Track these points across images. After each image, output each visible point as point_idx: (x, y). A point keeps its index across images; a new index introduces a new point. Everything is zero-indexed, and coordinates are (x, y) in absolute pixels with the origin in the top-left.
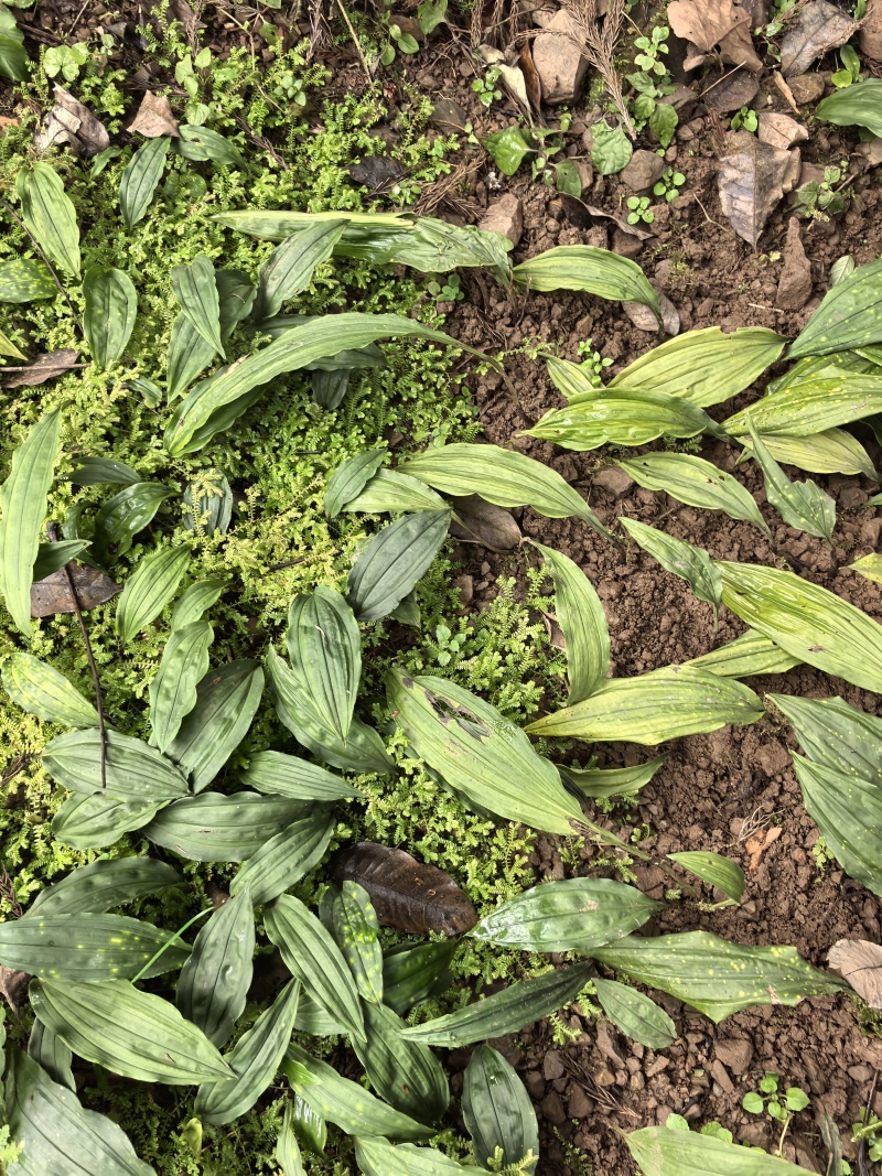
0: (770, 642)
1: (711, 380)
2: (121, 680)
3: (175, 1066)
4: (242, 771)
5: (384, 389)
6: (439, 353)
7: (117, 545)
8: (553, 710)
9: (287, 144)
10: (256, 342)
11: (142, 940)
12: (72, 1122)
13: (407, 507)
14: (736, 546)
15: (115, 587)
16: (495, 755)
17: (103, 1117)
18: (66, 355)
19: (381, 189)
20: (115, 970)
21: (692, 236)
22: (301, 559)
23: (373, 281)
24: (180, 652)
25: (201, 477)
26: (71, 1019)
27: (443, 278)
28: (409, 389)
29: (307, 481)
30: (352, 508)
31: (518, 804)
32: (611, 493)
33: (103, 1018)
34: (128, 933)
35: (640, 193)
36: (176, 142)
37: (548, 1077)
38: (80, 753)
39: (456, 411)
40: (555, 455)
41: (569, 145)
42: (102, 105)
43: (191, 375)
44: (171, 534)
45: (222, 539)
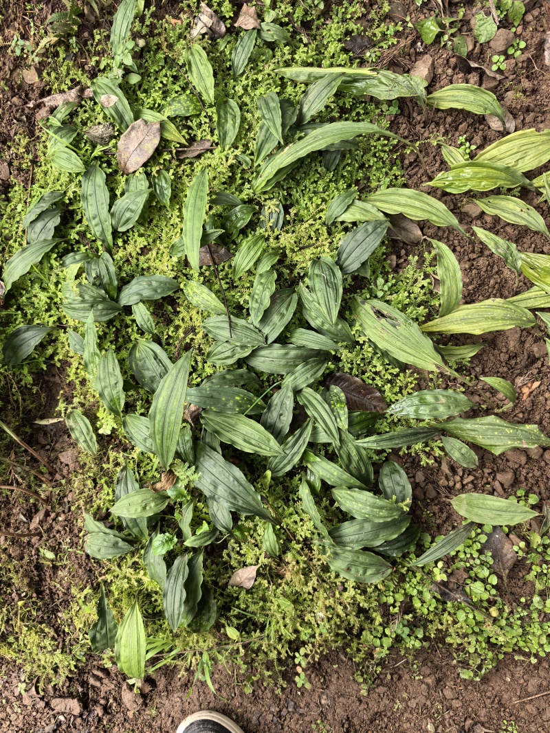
0: (544, 292)
1: (528, 158)
2: (233, 296)
3: (261, 448)
5: (356, 160)
6: (386, 142)
7: (231, 235)
9: (312, 29)
10: (297, 136)
11: (247, 400)
12: (221, 466)
13: (367, 219)
14: (533, 246)
15: (230, 255)
16: (402, 335)
17: (233, 465)
18: (206, 142)
19: (360, 53)
20: (237, 409)
21: (527, 77)
22: (314, 244)
23: (353, 104)
24: (262, 283)
25: (269, 203)
26: (218, 428)
27: (390, 103)
28: (369, 161)
29: (318, 206)
30: (340, 219)
32: (470, 216)
33: (232, 429)
34: (242, 395)
35: (500, 53)
36: (259, 31)
37: (417, 481)
38: (219, 325)
39: (393, 172)
40: (443, 195)
41: (462, 26)
42: (222, 12)
43: (266, 153)
44: (255, 230)
45: (278, 233)
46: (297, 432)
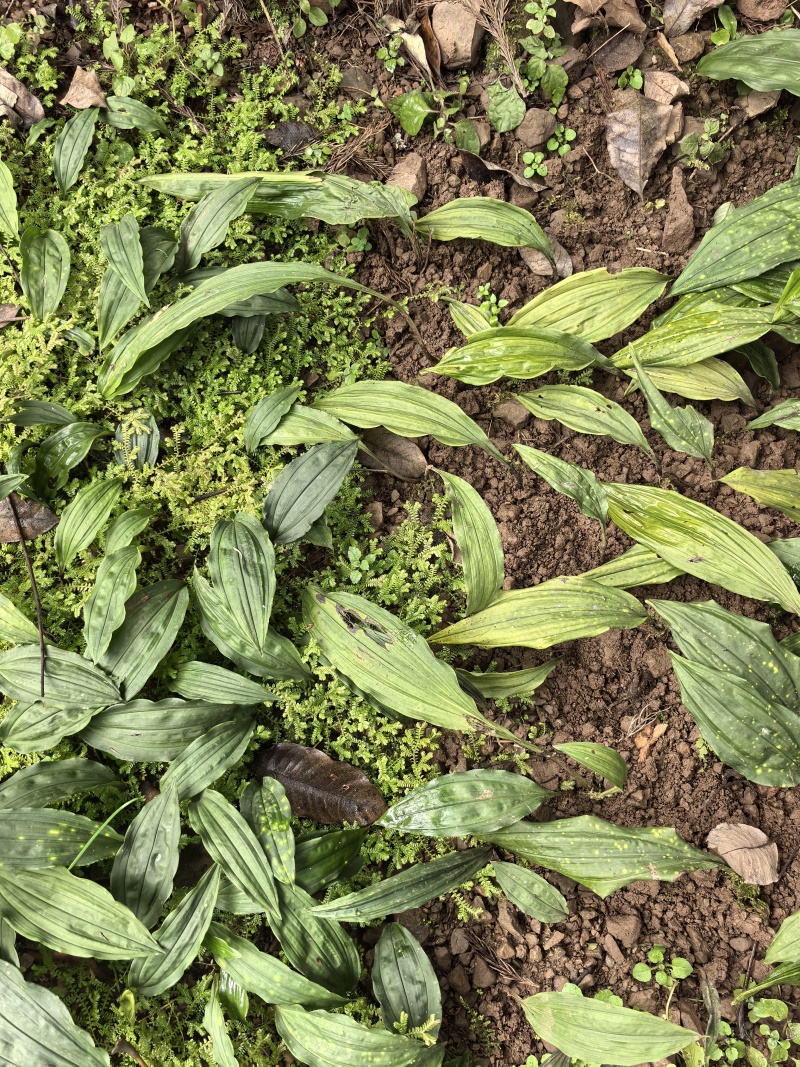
0: (654, 555)
1: (599, 318)
2: (61, 602)
3: (108, 943)
4: (171, 681)
5: (300, 334)
6: (349, 299)
7: (55, 480)
8: (455, 622)
9: (208, 112)
10: (179, 292)
11: (78, 832)
12: (17, 994)
13: (319, 439)
14: (625, 470)
15: (53, 518)
16: (398, 661)
17: (44, 990)
18: (8, 309)
19: (295, 151)
20: (53, 858)
21: (584, 187)
22: (224, 490)
23: (289, 235)
24: (112, 574)
25: (131, 417)
26: (15, 903)
27: (353, 231)
28: (323, 333)
29: (229, 418)
30: (269, 442)
31: (420, 704)
32: (510, 424)
33: (44, 902)
34: (65, 825)
35: (535, 149)
36: (103, 112)
37: (454, 952)
38: (22, 666)
39: (366, 353)
40: (457, 390)
41: (468, 106)
42: (37, 81)
43: (120, 324)
44: (103, 469)
45: (150, 472)
46: (188, 898)
